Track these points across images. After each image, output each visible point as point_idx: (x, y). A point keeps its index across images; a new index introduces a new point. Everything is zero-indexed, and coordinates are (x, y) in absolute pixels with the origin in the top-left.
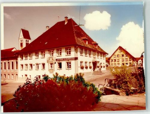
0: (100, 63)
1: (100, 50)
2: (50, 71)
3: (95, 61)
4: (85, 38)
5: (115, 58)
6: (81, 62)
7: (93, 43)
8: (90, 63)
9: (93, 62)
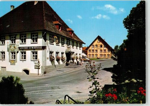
0: (75, 54)
1: (75, 39)
2: (11, 62)
3: (69, 52)
4: (57, 23)
5: (93, 49)
6: (51, 53)
7: (68, 30)
8: (62, 53)
9: (66, 53)
